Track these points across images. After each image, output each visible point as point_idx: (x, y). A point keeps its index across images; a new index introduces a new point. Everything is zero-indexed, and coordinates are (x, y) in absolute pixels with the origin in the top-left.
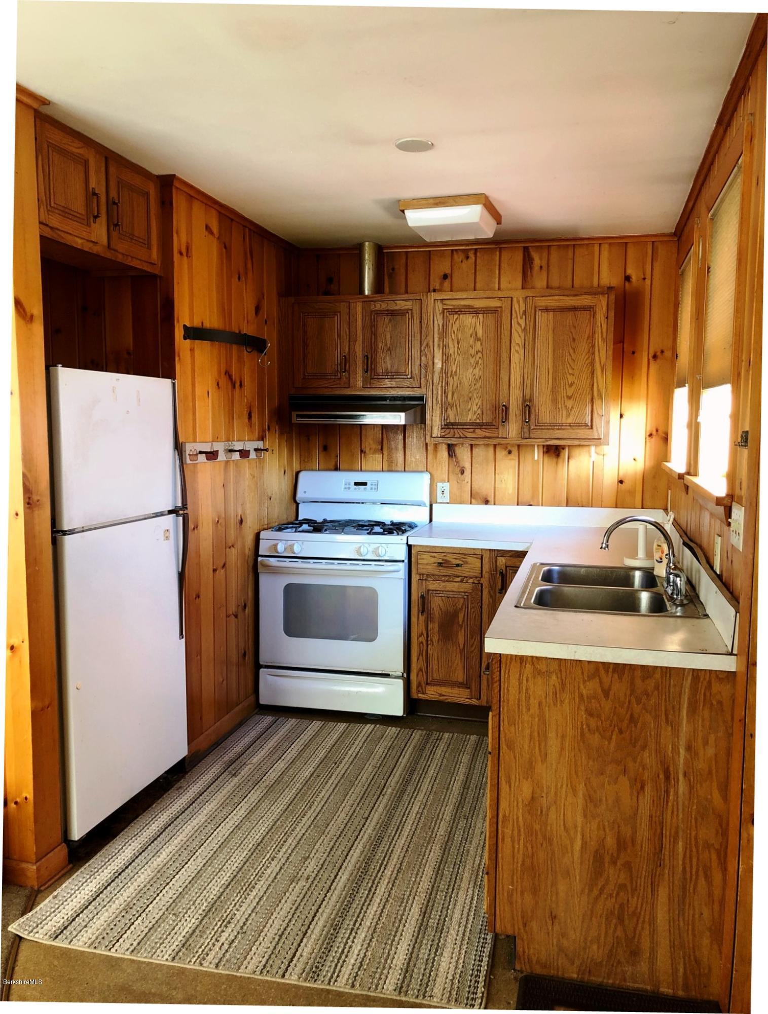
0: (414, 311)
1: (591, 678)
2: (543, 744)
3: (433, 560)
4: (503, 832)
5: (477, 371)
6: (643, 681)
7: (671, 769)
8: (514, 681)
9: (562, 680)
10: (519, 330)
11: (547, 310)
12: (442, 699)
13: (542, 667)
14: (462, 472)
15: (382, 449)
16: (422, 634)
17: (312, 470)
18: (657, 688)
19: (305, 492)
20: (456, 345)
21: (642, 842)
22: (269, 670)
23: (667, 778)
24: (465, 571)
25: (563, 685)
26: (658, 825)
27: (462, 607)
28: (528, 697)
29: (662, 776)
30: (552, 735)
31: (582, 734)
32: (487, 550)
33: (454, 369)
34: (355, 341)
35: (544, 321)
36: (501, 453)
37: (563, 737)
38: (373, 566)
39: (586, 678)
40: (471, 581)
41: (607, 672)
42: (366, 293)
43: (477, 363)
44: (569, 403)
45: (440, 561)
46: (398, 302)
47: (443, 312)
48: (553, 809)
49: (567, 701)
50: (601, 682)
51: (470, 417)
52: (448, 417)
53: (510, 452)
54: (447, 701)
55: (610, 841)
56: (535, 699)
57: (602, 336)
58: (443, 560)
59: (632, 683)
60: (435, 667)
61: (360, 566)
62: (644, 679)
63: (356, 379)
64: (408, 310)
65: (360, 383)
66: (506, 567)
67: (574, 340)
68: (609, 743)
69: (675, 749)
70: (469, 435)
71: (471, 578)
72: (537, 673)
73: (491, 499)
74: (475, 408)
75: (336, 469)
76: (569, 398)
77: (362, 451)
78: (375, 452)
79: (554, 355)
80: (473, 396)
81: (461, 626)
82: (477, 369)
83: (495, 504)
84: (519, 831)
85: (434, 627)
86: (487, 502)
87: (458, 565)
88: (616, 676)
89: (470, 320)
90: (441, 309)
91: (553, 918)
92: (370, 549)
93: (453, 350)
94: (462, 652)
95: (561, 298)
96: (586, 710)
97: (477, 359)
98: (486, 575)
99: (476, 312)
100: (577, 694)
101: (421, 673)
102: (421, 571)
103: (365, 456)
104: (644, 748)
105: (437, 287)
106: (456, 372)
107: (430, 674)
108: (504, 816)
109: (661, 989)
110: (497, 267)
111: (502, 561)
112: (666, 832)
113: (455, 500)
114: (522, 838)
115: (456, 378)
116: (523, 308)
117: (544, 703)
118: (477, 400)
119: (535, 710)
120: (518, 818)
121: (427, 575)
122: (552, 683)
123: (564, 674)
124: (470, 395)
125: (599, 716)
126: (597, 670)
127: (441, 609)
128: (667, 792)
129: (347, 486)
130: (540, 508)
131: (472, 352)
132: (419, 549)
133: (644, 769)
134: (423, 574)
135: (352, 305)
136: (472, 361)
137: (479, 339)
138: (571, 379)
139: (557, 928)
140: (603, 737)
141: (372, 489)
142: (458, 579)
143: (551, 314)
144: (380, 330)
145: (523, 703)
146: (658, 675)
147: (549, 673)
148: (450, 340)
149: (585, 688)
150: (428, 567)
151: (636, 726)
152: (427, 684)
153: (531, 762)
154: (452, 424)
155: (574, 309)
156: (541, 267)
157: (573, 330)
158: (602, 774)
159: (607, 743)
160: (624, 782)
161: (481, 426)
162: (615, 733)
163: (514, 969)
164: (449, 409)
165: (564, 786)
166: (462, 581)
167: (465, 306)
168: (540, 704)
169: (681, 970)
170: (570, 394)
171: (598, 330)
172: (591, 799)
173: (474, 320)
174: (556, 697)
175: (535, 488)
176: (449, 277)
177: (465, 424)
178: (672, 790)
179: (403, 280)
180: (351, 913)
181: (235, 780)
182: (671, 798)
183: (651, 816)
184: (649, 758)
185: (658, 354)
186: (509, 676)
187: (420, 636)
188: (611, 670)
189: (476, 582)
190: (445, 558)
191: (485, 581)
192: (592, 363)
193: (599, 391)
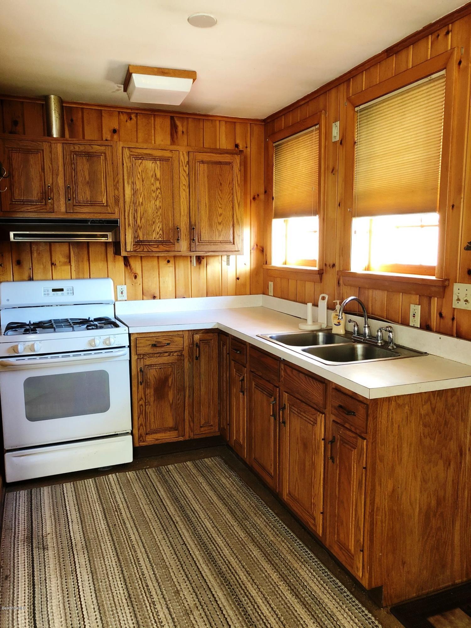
0: (107, 155)
1: (426, 402)
2: (400, 453)
3: (149, 343)
4: (376, 518)
5: (158, 203)
6: (451, 398)
7: (463, 448)
8: (385, 415)
9: (411, 407)
10: (185, 175)
11: (203, 162)
12: (157, 442)
13: (400, 402)
14: (136, 277)
15: (70, 262)
16: (142, 398)
17: (7, 281)
18: (458, 401)
19: (8, 300)
20: (141, 183)
21: (448, 498)
22: (14, 453)
23: (461, 455)
24: (172, 348)
25: (411, 411)
26: (456, 483)
27: (171, 374)
28: (392, 424)
29: (459, 454)
30: (405, 445)
31: (421, 439)
32: (186, 330)
33: (141, 200)
34: (57, 175)
35: (202, 169)
36: (163, 263)
37: (411, 444)
38: (104, 354)
39: (423, 403)
40: (175, 354)
41: (434, 396)
42: (55, 136)
43: (157, 197)
44: (220, 228)
45: (154, 343)
46: (93, 146)
47: (130, 157)
48: (404, 493)
49: (413, 421)
50: (431, 404)
51: (154, 235)
52: (138, 236)
53: (169, 262)
54: (161, 443)
55: (433, 503)
56: (396, 424)
57: (238, 183)
58: (156, 342)
59: (446, 401)
60: (152, 420)
61: (93, 355)
62: (452, 396)
63: (59, 206)
64: (101, 153)
65: (63, 209)
66: (200, 341)
67: (221, 184)
68: (434, 441)
69: (465, 436)
70: (154, 249)
71: (176, 352)
72: (399, 406)
73: (157, 295)
74: (158, 230)
75: (31, 279)
76: (220, 224)
77: (52, 264)
78: (65, 264)
79: (209, 194)
80: (155, 220)
81: (170, 387)
82: (158, 201)
83: (160, 299)
84: (386, 514)
85: (150, 392)
86: (154, 297)
87: (168, 344)
88: (438, 398)
89: (150, 164)
90: (128, 155)
91: (404, 563)
92: (102, 340)
93: (139, 185)
94: (171, 405)
95: (212, 155)
96: (423, 424)
97: (158, 193)
98: (186, 349)
99: (154, 159)
100: (418, 415)
101: (141, 427)
102: (138, 352)
103: (55, 267)
104: (451, 439)
105: (109, 138)
106: (142, 203)
107: (148, 426)
108: (377, 508)
109: (457, 581)
110: (153, 128)
111: (197, 337)
112: (460, 487)
113: (132, 297)
114: (387, 517)
115: (142, 208)
116: (187, 160)
117: (401, 426)
118: (159, 224)
119: (396, 431)
120: (385, 507)
121: (143, 354)
122: (405, 411)
123: (412, 403)
124: (154, 220)
125: (429, 426)
126: (429, 397)
127: (155, 378)
128: (461, 463)
129: (46, 293)
130: (190, 299)
131: (154, 188)
132: (136, 336)
133: (450, 453)
134: (140, 355)
135: (53, 146)
136: (154, 195)
137: (158, 180)
138: (220, 211)
139: (406, 569)
140: (431, 439)
141: (68, 293)
142: (167, 354)
143: (206, 165)
144: (79, 168)
145: (390, 429)
146: (458, 393)
147: (404, 405)
148: (137, 178)
149: (423, 409)
150: (144, 348)
151: (447, 427)
152: (146, 434)
153: (393, 467)
154: (141, 241)
155: (220, 163)
156: (183, 132)
157: (220, 178)
158: (430, 462)
159: (433, 442)
160: (441, 463)
161: (162, 242)
162: (437, 434)
163: (383, 608)
164: (139, 230)
165: (411, 477)
166: (169, 355)
167: (146, 154)
168: (399, 426)
169: (465, 566)
170: (220, 221)
171: (235, 179)
172: (424, 481)
173: (153, 165)
174: (408, 420)
175: (186, 286)
176: (117, 132)
177: (151, 241)
178: (463, 461)
179: (81, 129)
180: (254, 619)
181: (50, 553)
182: (463, 466)
183: (453, 480)
184: (453, 445)
185: (256, 197)
186: (382, 412)
187: (140, 400)
188: (436, 395)
189: (179, 354)
190: (157, 340)
191: (185, 353)
192: (233, 201)
193: (237, 219)
